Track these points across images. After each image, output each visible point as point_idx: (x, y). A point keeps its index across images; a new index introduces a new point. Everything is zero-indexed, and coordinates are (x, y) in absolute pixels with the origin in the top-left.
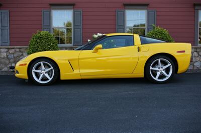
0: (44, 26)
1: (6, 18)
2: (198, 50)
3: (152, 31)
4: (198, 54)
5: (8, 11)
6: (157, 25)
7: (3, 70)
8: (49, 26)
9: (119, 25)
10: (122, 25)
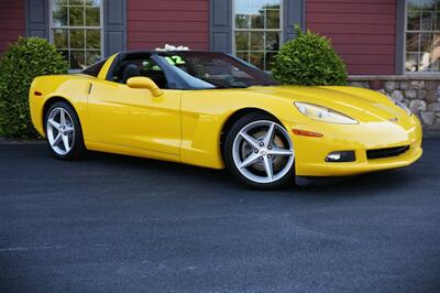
0: (30, 23)
2: (404, 86)
3: (293, 42)
4: (404, 95)
8: (44, 23)
9: (217, 22)
10: (225, 23)
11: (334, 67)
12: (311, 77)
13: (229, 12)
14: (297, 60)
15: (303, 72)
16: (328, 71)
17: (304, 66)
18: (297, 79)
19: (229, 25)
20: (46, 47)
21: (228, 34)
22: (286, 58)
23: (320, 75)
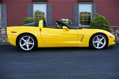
0: (28, 14)
1: (5, 9)
3: (96, 18)
5: (6, 5)
6: (98, 13)
7: (3, 42)
8: (32, 14)
9: (75, 13)
10: (77, 13)
11: (107, 24)
12: (101, 27)
13: (78, 11)
14: (97, 22)
15: (99, 25)
16: (106, 25)
17: (99, 24)
18: (97, 27)
19: (78, 14)
20: (32, 20)
21: (78, 16)
22: (94, 22)
23: (103, 26)
